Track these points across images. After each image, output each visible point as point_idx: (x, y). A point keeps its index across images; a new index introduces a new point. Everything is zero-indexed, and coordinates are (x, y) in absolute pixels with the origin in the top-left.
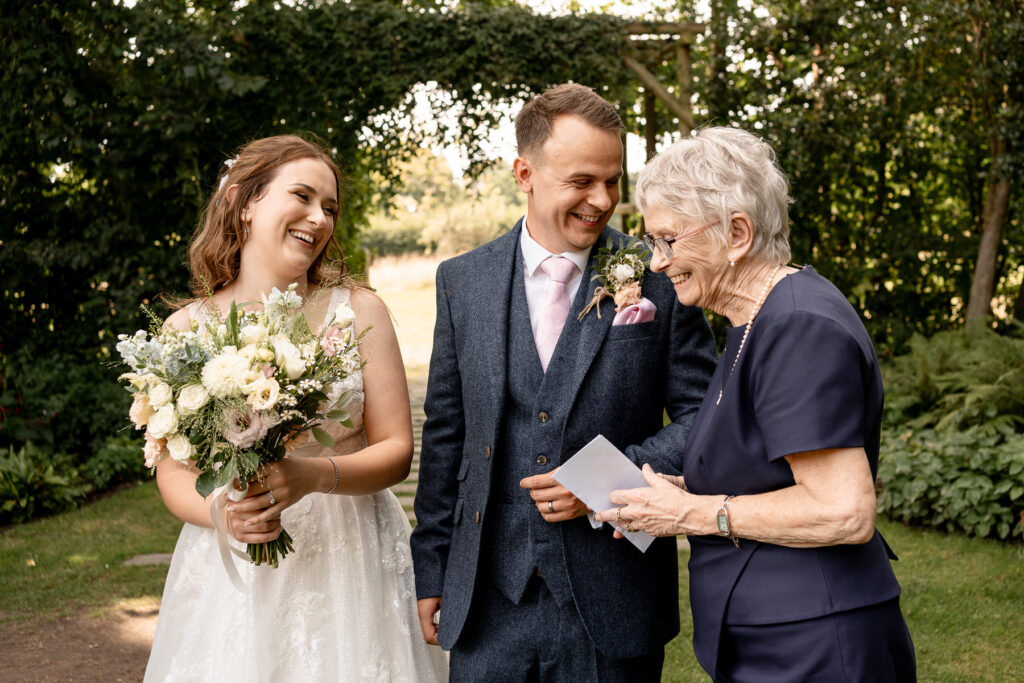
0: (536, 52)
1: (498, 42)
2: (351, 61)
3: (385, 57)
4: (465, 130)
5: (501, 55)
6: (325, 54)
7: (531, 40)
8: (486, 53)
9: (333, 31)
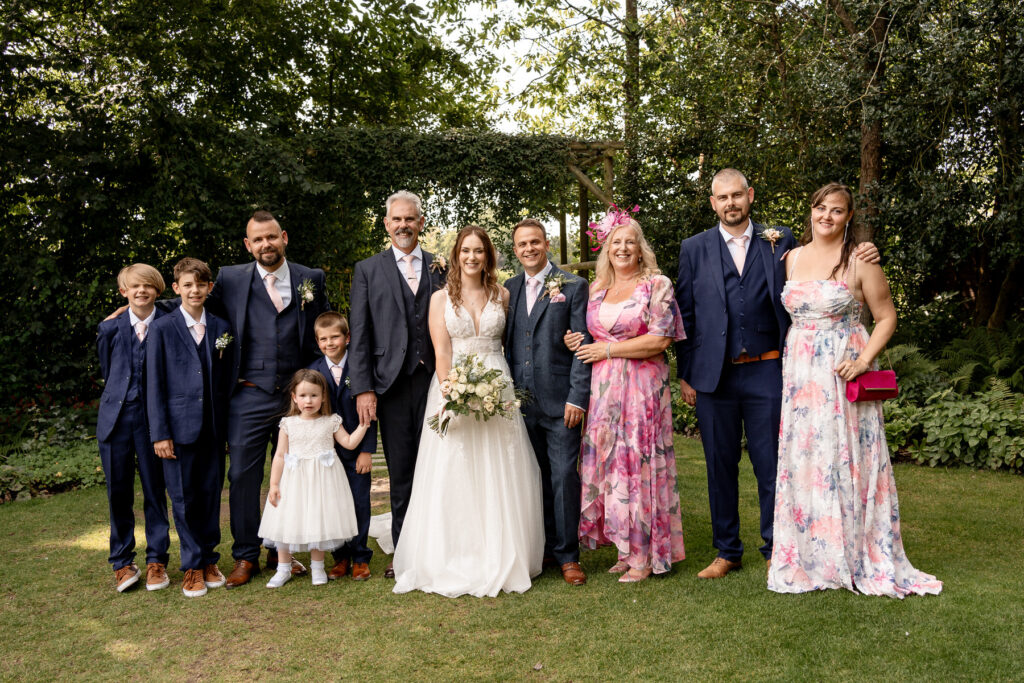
0: (510, 163)
1: (484, 155)
2: (387, 168)
3: (409, 165)
4: (461, 214)
6: (369, 164)
7: (506, 154)
8: (477, 163)
9: (375, 148)
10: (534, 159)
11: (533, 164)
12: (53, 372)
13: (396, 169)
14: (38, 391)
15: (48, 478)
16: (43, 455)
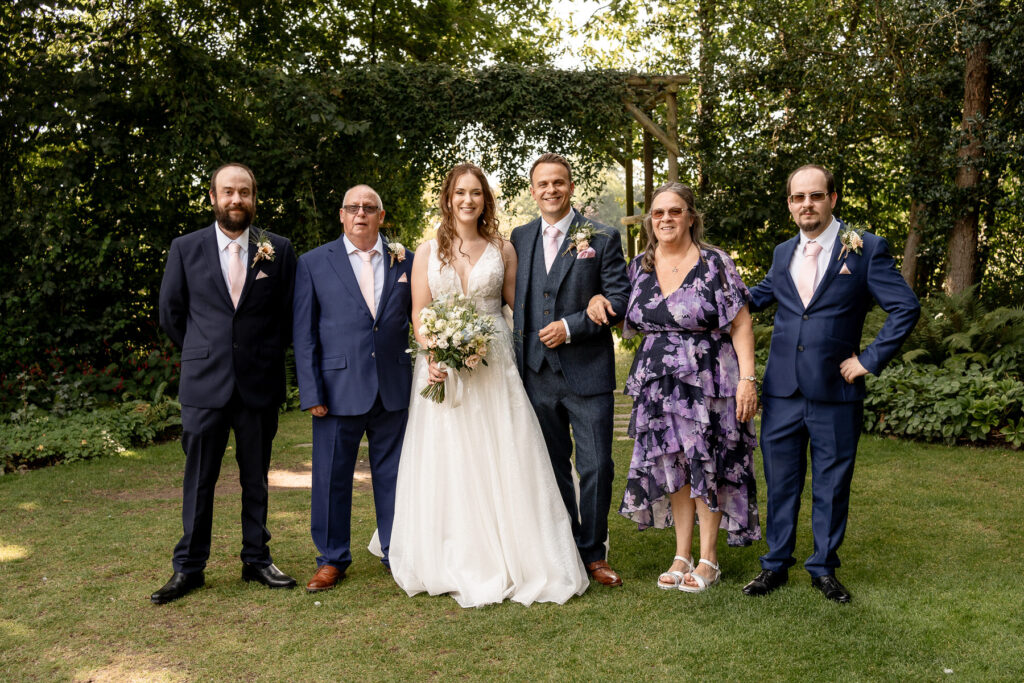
0: (558, 102)
1: (530, 93)
2: (420, 109)
3: (445, 106)
4: (505, 160)
5: (532, 103)
6: (401, 105)
7: (554, 92)
8: (521, 103)
9: (407, 87)
10: (586, 97)
11: (585, 103)
12: (67, 335)
13: (431, 110)
14: (49, 356)
15: (29, 451)
16: (32, 426)
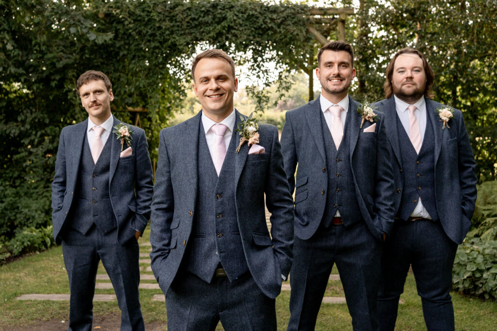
10: (279, 21)
13: (168, 29)
